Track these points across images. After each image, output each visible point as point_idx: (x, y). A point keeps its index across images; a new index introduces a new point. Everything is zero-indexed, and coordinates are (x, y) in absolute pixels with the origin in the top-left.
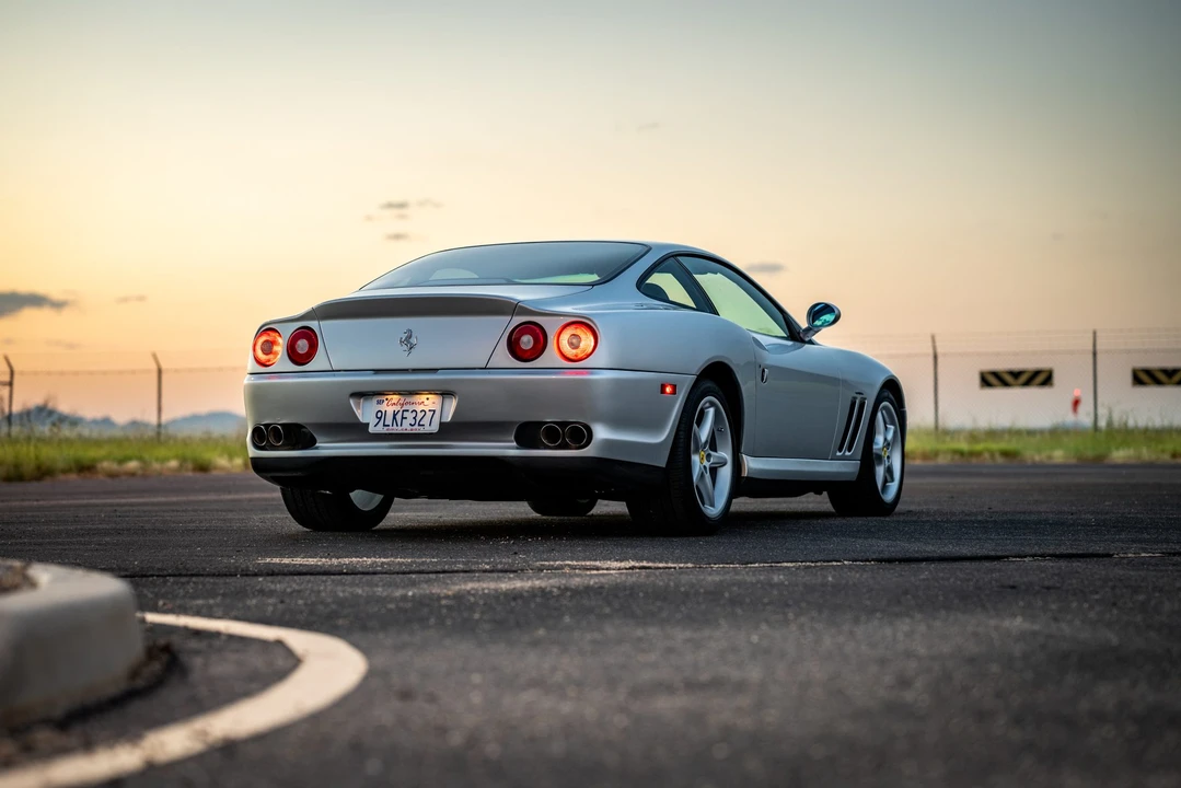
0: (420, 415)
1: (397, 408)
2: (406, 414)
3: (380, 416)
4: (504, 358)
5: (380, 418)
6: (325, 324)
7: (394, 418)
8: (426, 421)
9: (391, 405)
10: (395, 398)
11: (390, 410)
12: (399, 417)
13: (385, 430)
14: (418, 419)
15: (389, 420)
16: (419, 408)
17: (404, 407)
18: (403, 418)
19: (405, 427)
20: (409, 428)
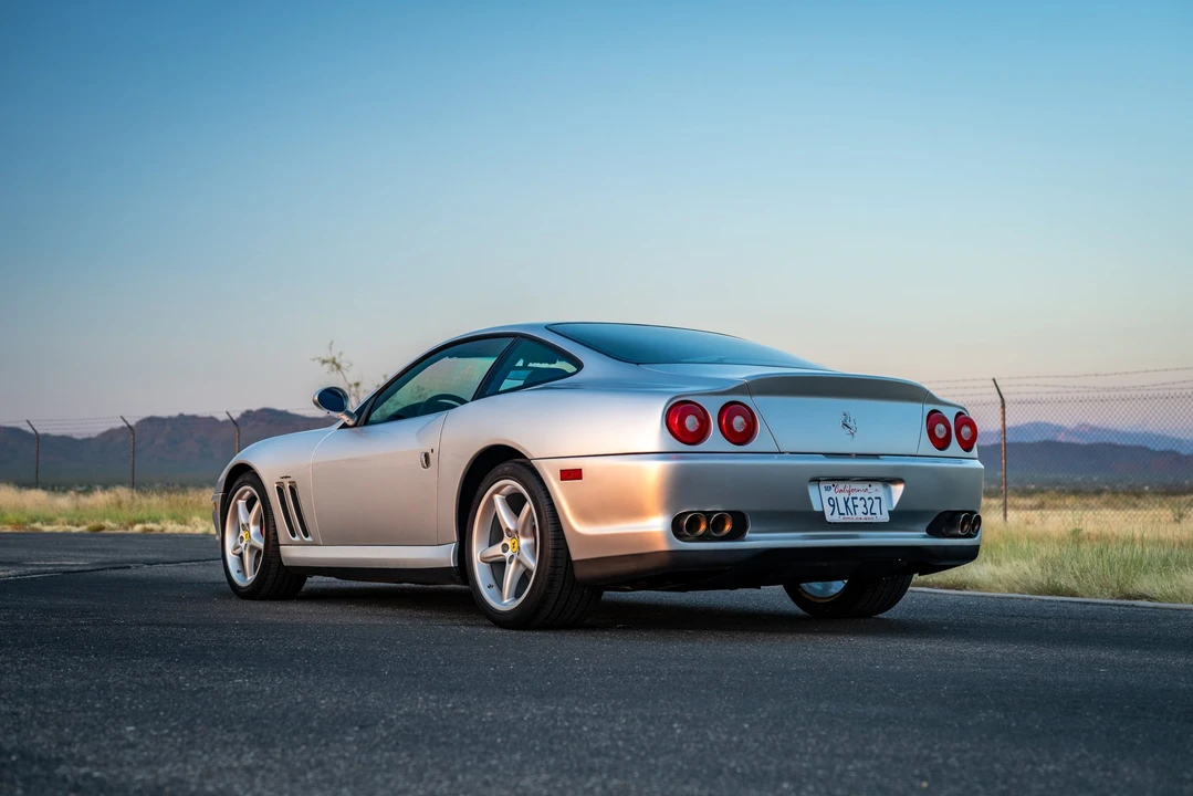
0: (869, 503)
1: (846, 495)
3: (833, 504)
4: (927, 447)
5: (833, 506)
6: (758, 399)
7: (847, 506)
8: (876, 509)
9: (839, 493)
10: (841, 485)
11: (841, 497)
12: (850, 505)
13: (840, 519)
14: (869, 507)
15: (843, 510)
16: (866, 496)
17: (853, 495)
18: (855, 506)
19: (859, 516)
20: (864, 516)
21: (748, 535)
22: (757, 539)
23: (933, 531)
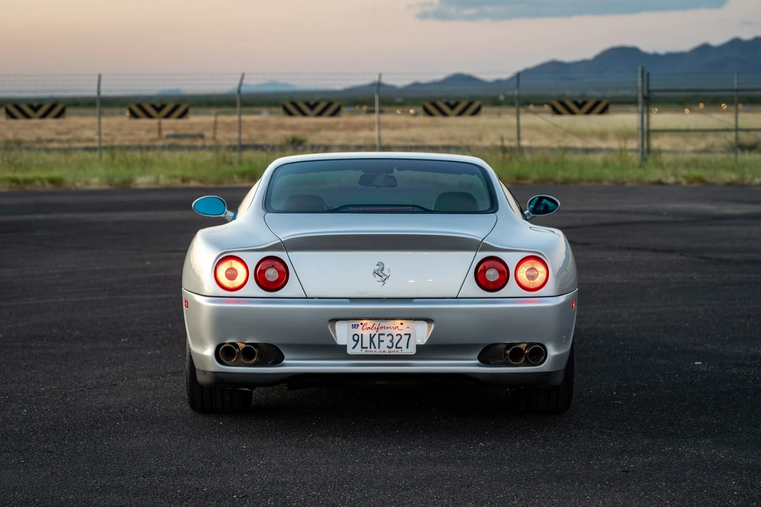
0: (396, 339)
1: (373, 332)
2: (382, 338)
3: (357, 339)
4: (473, 289)
5: (357, 341)
6: (291, 254)
7: (371, 341)
8: (403, 343)
9: (366, 330)
10: (370, 323)
11: (366, 334)
12: (376, 340)
13: (363, 352)
14: (395, 342)
15: (366, 343)
16: (394, 332)
17: (381, 331)
18: (380, 341)
19: (384, 349)
20: (387, 350)
21: (284, 361)
22: (294, 364)
23: (485, 359)
